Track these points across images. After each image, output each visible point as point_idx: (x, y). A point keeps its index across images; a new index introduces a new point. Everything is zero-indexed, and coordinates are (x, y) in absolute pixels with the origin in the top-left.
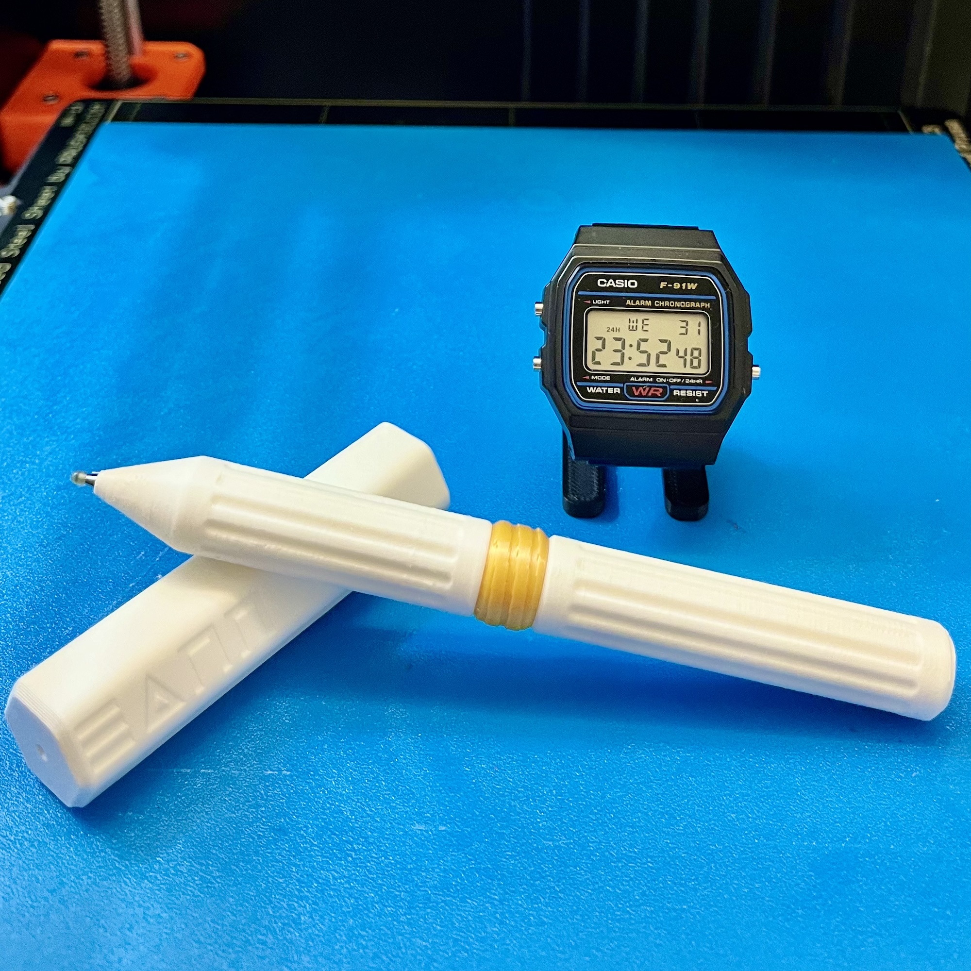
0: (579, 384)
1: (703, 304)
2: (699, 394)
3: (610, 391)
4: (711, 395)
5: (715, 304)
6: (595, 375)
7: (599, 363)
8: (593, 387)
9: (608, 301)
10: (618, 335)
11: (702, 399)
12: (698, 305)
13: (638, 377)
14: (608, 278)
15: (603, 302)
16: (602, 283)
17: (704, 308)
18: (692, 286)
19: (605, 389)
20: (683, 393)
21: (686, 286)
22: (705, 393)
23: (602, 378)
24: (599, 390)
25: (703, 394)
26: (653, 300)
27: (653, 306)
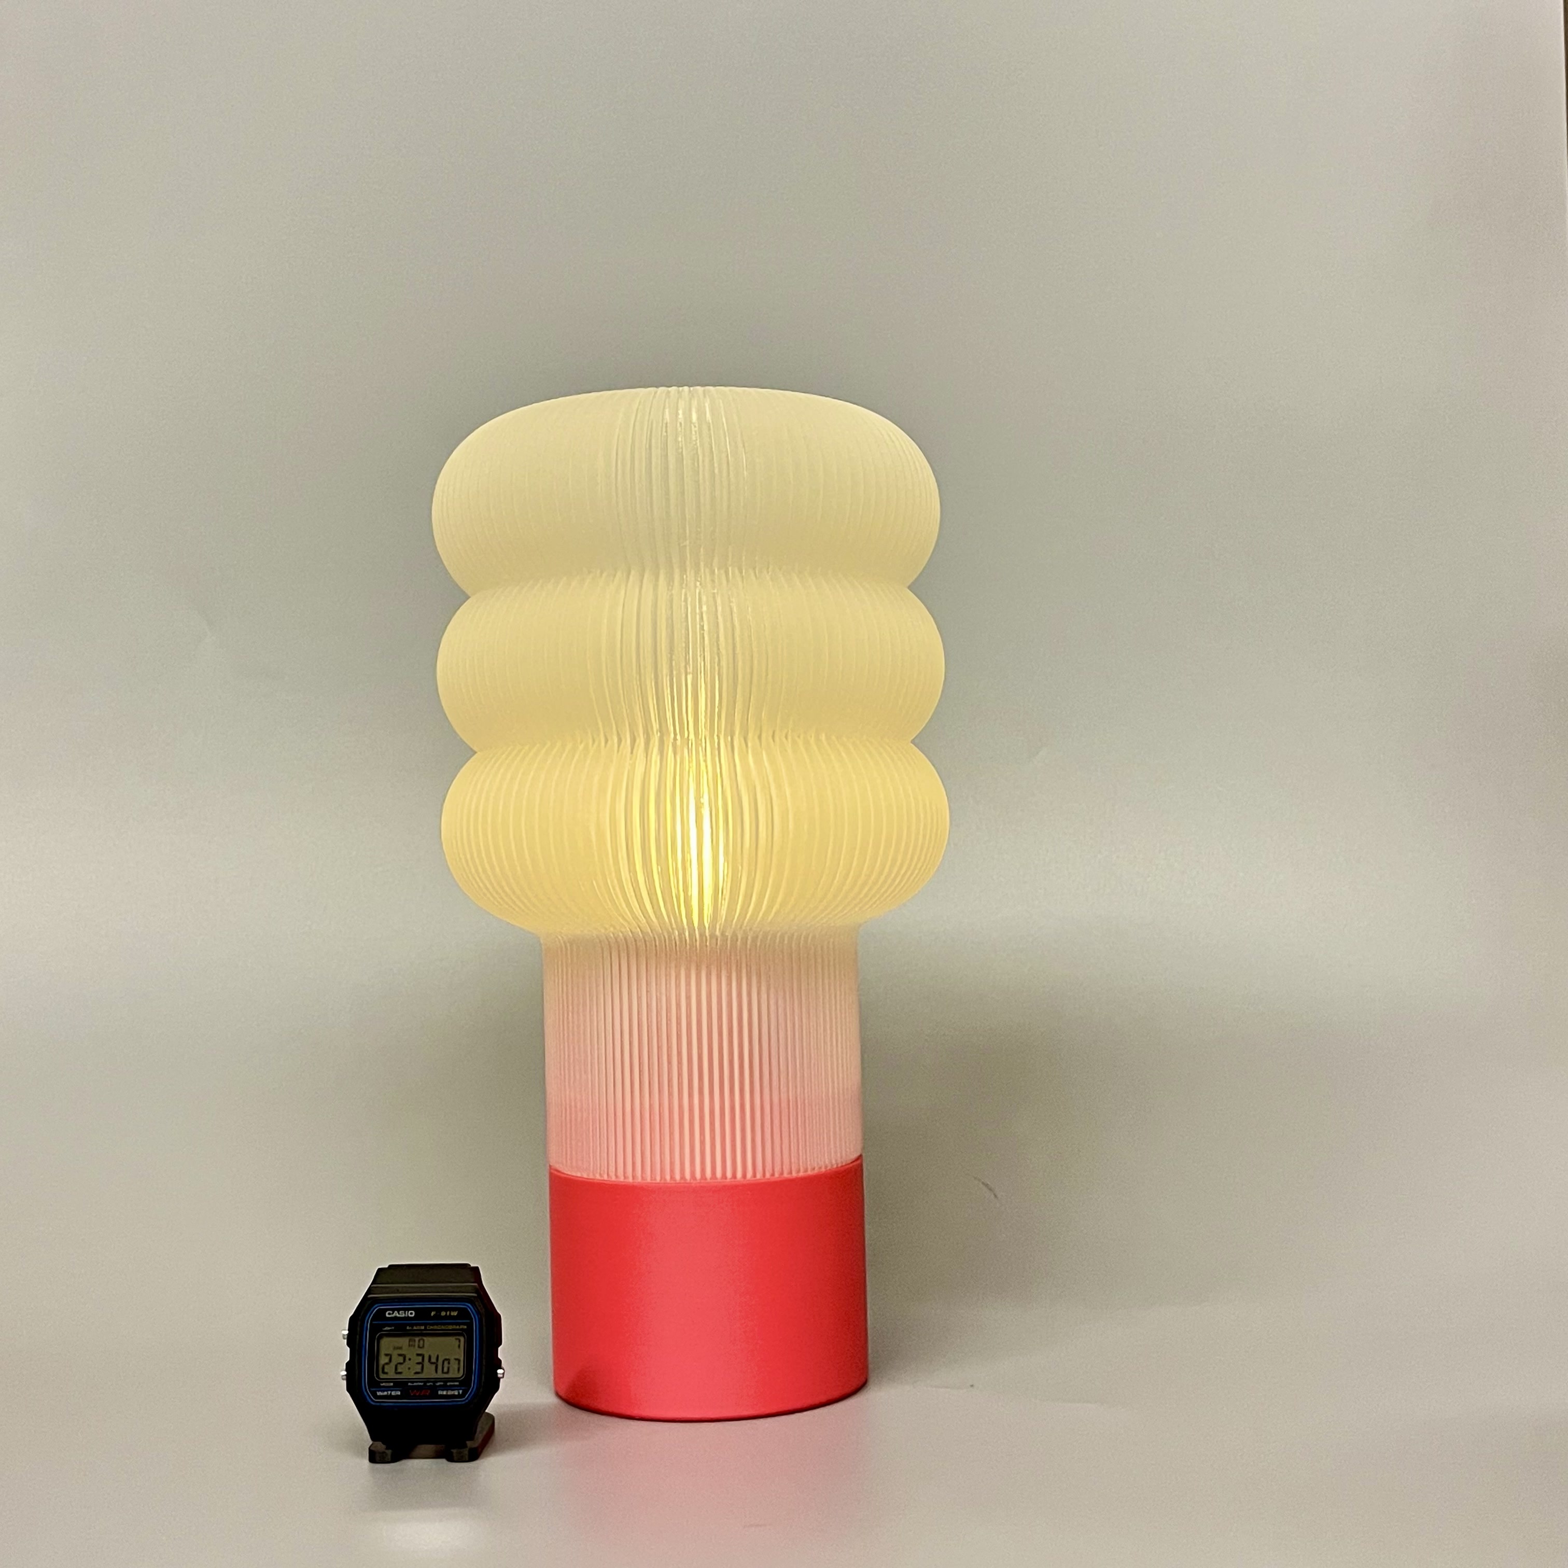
0: (372, 1389)
1: (461, 1327)
2: (456, 1393)
3: (393, 1393)
4: (465, 1393)
5: (470, 1326)
6: (382, 1382)
7: (387, 1373)
8: (381, 1391)
9: (393, 1328)
10: (400, 1352)
11: (459, 1396)
12: (458, 1327)
13: (413, 1382)
14: (393, 1310)
15: (389, 1328)
16: (389, 1314)
17: (462, 1329)
18: (455, 1314)
19: (389, 1392)
20: (445, 1393)
21: (450, 1314)
22: (461, 1391)
23: (387, 1384)
24: (385, 1393)
25: (459, 1393)
26: (425, 1325)
27: (425, 1329)
